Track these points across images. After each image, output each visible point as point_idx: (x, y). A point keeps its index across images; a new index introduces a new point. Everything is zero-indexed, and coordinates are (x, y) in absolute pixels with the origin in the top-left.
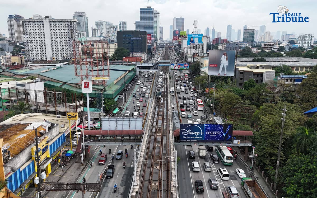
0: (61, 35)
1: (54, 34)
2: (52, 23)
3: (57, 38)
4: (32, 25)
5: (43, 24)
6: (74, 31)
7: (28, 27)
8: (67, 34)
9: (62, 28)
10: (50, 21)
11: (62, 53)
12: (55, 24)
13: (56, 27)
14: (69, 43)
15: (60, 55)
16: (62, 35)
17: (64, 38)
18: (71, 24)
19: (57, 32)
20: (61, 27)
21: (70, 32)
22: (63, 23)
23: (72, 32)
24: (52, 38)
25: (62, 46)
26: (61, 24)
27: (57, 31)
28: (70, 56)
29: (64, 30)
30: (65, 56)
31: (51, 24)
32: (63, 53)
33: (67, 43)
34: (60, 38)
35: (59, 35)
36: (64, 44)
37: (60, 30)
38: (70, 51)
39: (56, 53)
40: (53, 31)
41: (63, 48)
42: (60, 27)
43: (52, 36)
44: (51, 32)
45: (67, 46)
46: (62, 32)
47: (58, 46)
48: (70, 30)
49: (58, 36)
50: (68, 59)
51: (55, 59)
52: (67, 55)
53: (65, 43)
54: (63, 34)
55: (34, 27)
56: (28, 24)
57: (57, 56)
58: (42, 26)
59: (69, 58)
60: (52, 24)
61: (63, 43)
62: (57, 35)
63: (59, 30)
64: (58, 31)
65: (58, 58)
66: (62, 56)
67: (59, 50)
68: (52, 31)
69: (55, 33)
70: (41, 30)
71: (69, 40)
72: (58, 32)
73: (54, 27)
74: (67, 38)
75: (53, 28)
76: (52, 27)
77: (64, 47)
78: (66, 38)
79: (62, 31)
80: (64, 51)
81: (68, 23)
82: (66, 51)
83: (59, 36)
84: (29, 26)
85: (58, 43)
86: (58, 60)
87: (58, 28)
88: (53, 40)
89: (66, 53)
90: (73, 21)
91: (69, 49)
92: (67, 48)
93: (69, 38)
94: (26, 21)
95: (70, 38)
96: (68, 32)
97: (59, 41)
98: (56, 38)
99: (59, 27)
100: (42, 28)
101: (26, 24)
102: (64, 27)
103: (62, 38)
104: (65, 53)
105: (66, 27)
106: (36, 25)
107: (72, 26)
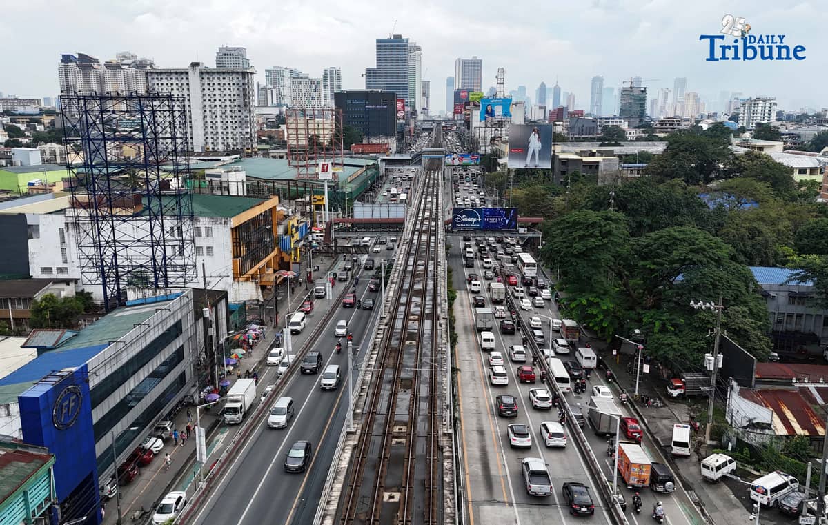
0: (223, 101)
1: (209, 98)
2: (206, 76)
3: (215, 106)
4: (164, 81)
5: (187, 79)
6: (249, 93)
7: (158, 84)
8: (235, 98)
9: (225, 87)
10: (202, 73)
11: (225, 138)
12: (211, 79)
13: (214, 84)
14: (240, 117)
15: (220, 141)
16: (225, 100)
17: (230, 106)
18: (244, 78)
19: (215, 95)
20: (224, 84)
21: (241, 95)
22: (227, 77)
23: (245, 95)
24: (205, 106)
25: (224, 122)
26: (224, 79)
27: (215, 92)
28: (241, 143)
29: (230, 89)
30: (230, 143)
31: (203, 79)
32: (228, 138)
33: (236, 117)
34: (220, 106)
35: (220, 100)
36: (229, 119)
37: (222, 90)
38: (241, 133)
39: (212, 138)
40: (207, 92)
41: (227, 127)
42: (222, 85)
43: (205, 103)
44: (204, 95)
45: (236, 122)
46: (225, 95)
47: (217, 122)
48: (241, 89)
49: (218, 103)
50: (237, 148)
51: (211, 150)
52: (235, 140)
53: (231, 117)
54: (227, 98)
55: (169, 85)
56: (157, 79)
57: (215, 143)
58: (184, 81)
59: (239, 147)
60: (206, 78)
61: (226, 117)
62: (215, 100)
63: (219, 89)
64: (217, 92)
65: (216, 148)
66: (226, 143)
67: (220, 130)
68: (204, 92)
69: (212, 95)
70: (183, 89)
71: (240, 111)
72: (217, 95)
73: (209, 84)
74: (235, 106)
75: (206, 87)
76: (206, 84)
77: (229, 125)
78: (233, 106)
79: (225, 92)
80: (230, 133)
81: (238, 76)
82: (232, 133)
83: (220, 103)
84: (160, 83)
85: (216, 117)
86: (216, 151)
87: (217, 87)
88: (208, 111)
89: (232, 138)
90: (248, 73)
91: (239, 130)
92: (236, 127)
93: (239, 106)
94: (153, 72)
95: (242, 106)
96: (238, 95)
97: (219, 114)
98: (213, 106)
99: (219, 84)
100: (185, 87)
101: (153, 79)
102: (229, 84)
103: (226, 106)
104: (230, 138)
105: (233, 84)
106: (174, 81)
107: (246, 82)
